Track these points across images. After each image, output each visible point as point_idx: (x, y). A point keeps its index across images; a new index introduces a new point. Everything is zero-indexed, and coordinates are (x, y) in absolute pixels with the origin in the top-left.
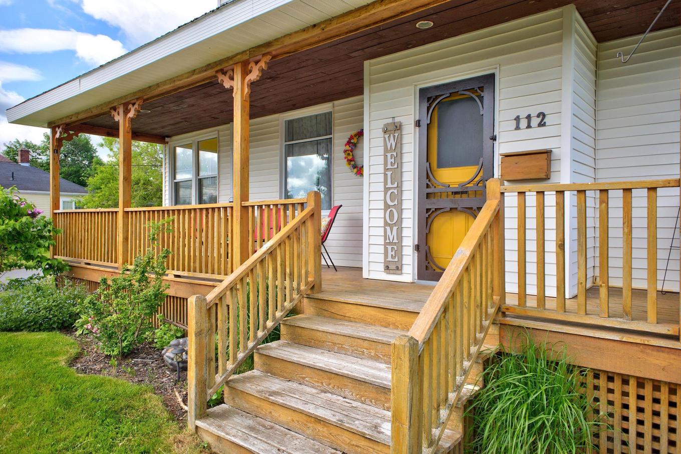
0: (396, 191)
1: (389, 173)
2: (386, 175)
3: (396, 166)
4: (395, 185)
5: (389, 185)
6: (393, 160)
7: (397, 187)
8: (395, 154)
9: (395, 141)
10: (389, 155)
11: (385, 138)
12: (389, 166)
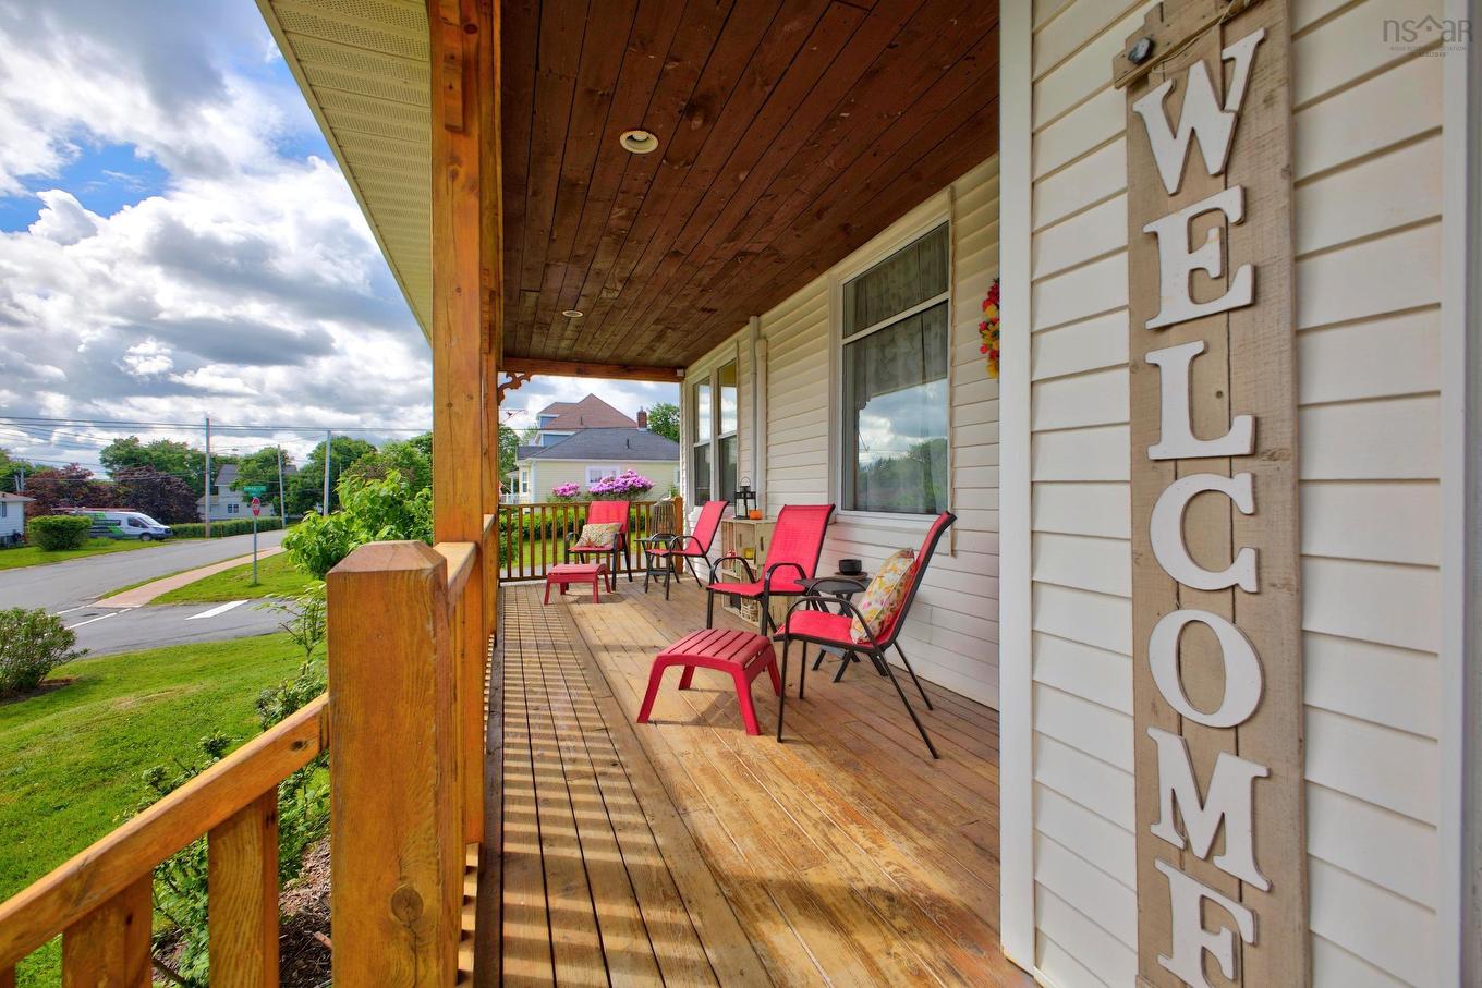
0: (1239, 489)
1: (1173, 360)
2: (1144, 375)
3: (1240, 292)
4: (1238, 439)
5: (1176, 439)
6: (1209, 257)
7: (1254, 453)
8: (1229, 202)
9: (1233, 102)
10: (1171, 229)
11: (1137, 121)
12: (1175, 305)
